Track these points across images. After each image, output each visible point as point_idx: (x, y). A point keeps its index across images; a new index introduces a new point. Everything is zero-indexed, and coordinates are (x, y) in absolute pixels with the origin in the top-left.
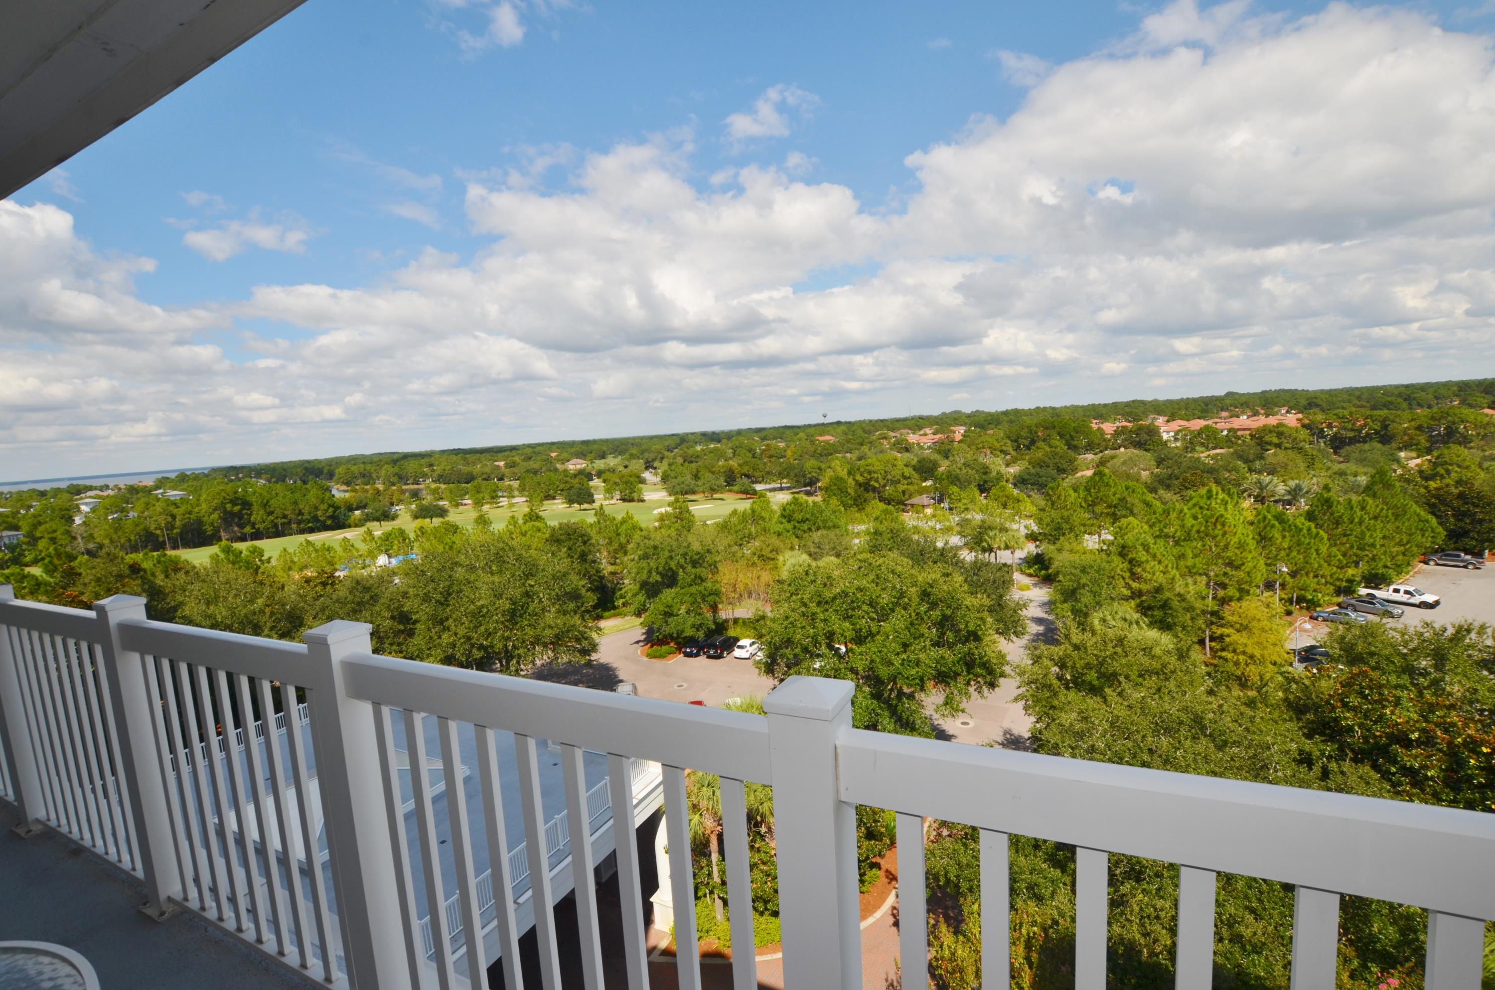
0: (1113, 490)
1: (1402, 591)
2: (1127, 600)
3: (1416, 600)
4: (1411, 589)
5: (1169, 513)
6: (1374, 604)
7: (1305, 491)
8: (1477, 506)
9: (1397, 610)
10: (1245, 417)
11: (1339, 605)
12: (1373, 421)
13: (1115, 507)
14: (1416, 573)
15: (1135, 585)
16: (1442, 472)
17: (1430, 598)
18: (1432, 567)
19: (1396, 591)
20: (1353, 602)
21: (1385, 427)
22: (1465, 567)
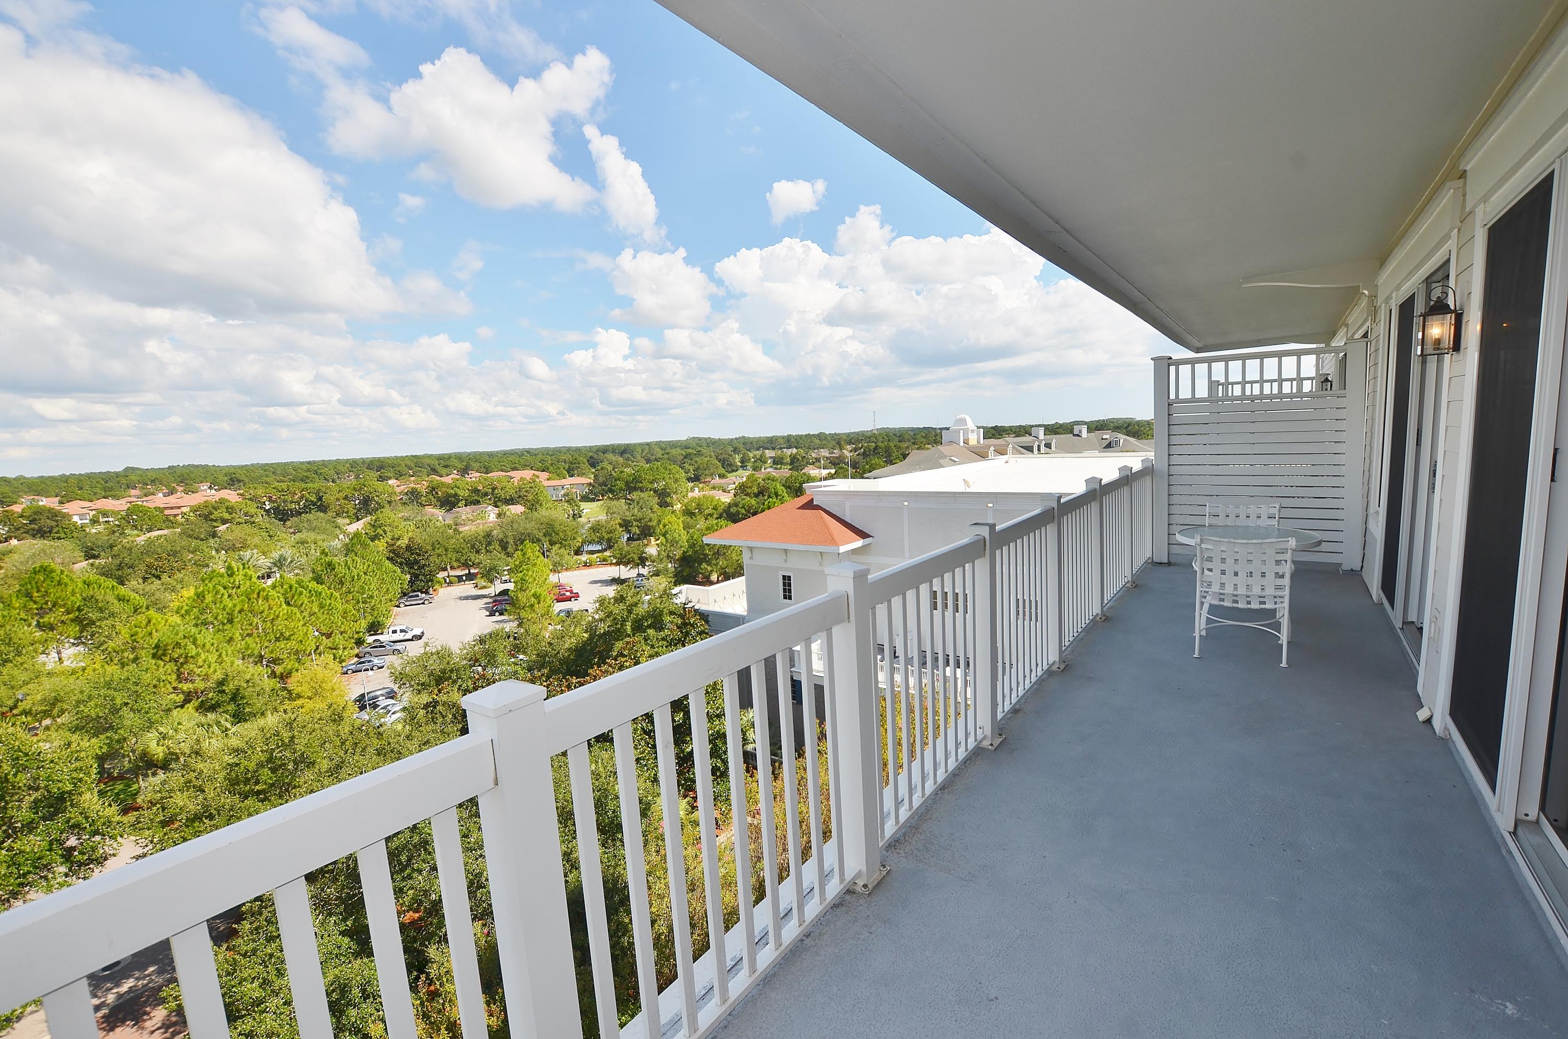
0: (70, 589)
1: (398, 631)
2: (182, 707)
3: (409, 636)
4: (404, 628)
5: (204, 597)
6: (384, 647)
7: (289, 560)
8: (419, 555)
9: (399, 646)
10: (161, 495)
11: (357, 656)
12: (309, 493)
13: (79, 610)
14: (395, 616)
15: (186, 687)
16: (381, 532)
17: (417, 632)
18: (403, 609)
19: (394, 632)
20: (368, 649)
21: (320, 499)
22: (423, 603)
